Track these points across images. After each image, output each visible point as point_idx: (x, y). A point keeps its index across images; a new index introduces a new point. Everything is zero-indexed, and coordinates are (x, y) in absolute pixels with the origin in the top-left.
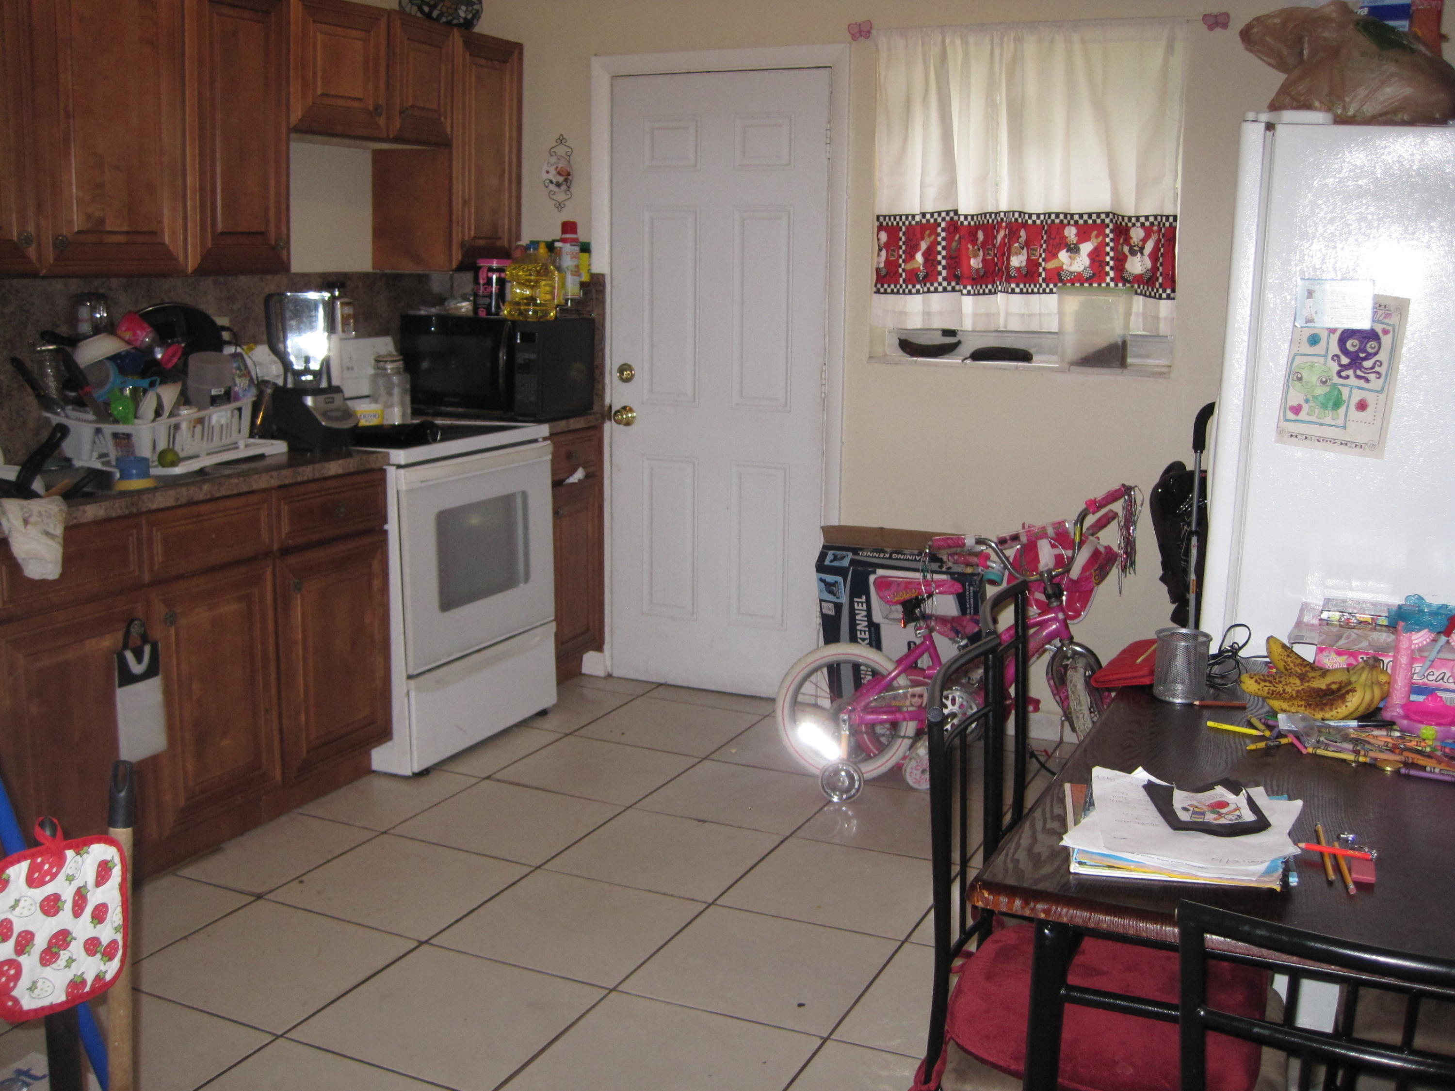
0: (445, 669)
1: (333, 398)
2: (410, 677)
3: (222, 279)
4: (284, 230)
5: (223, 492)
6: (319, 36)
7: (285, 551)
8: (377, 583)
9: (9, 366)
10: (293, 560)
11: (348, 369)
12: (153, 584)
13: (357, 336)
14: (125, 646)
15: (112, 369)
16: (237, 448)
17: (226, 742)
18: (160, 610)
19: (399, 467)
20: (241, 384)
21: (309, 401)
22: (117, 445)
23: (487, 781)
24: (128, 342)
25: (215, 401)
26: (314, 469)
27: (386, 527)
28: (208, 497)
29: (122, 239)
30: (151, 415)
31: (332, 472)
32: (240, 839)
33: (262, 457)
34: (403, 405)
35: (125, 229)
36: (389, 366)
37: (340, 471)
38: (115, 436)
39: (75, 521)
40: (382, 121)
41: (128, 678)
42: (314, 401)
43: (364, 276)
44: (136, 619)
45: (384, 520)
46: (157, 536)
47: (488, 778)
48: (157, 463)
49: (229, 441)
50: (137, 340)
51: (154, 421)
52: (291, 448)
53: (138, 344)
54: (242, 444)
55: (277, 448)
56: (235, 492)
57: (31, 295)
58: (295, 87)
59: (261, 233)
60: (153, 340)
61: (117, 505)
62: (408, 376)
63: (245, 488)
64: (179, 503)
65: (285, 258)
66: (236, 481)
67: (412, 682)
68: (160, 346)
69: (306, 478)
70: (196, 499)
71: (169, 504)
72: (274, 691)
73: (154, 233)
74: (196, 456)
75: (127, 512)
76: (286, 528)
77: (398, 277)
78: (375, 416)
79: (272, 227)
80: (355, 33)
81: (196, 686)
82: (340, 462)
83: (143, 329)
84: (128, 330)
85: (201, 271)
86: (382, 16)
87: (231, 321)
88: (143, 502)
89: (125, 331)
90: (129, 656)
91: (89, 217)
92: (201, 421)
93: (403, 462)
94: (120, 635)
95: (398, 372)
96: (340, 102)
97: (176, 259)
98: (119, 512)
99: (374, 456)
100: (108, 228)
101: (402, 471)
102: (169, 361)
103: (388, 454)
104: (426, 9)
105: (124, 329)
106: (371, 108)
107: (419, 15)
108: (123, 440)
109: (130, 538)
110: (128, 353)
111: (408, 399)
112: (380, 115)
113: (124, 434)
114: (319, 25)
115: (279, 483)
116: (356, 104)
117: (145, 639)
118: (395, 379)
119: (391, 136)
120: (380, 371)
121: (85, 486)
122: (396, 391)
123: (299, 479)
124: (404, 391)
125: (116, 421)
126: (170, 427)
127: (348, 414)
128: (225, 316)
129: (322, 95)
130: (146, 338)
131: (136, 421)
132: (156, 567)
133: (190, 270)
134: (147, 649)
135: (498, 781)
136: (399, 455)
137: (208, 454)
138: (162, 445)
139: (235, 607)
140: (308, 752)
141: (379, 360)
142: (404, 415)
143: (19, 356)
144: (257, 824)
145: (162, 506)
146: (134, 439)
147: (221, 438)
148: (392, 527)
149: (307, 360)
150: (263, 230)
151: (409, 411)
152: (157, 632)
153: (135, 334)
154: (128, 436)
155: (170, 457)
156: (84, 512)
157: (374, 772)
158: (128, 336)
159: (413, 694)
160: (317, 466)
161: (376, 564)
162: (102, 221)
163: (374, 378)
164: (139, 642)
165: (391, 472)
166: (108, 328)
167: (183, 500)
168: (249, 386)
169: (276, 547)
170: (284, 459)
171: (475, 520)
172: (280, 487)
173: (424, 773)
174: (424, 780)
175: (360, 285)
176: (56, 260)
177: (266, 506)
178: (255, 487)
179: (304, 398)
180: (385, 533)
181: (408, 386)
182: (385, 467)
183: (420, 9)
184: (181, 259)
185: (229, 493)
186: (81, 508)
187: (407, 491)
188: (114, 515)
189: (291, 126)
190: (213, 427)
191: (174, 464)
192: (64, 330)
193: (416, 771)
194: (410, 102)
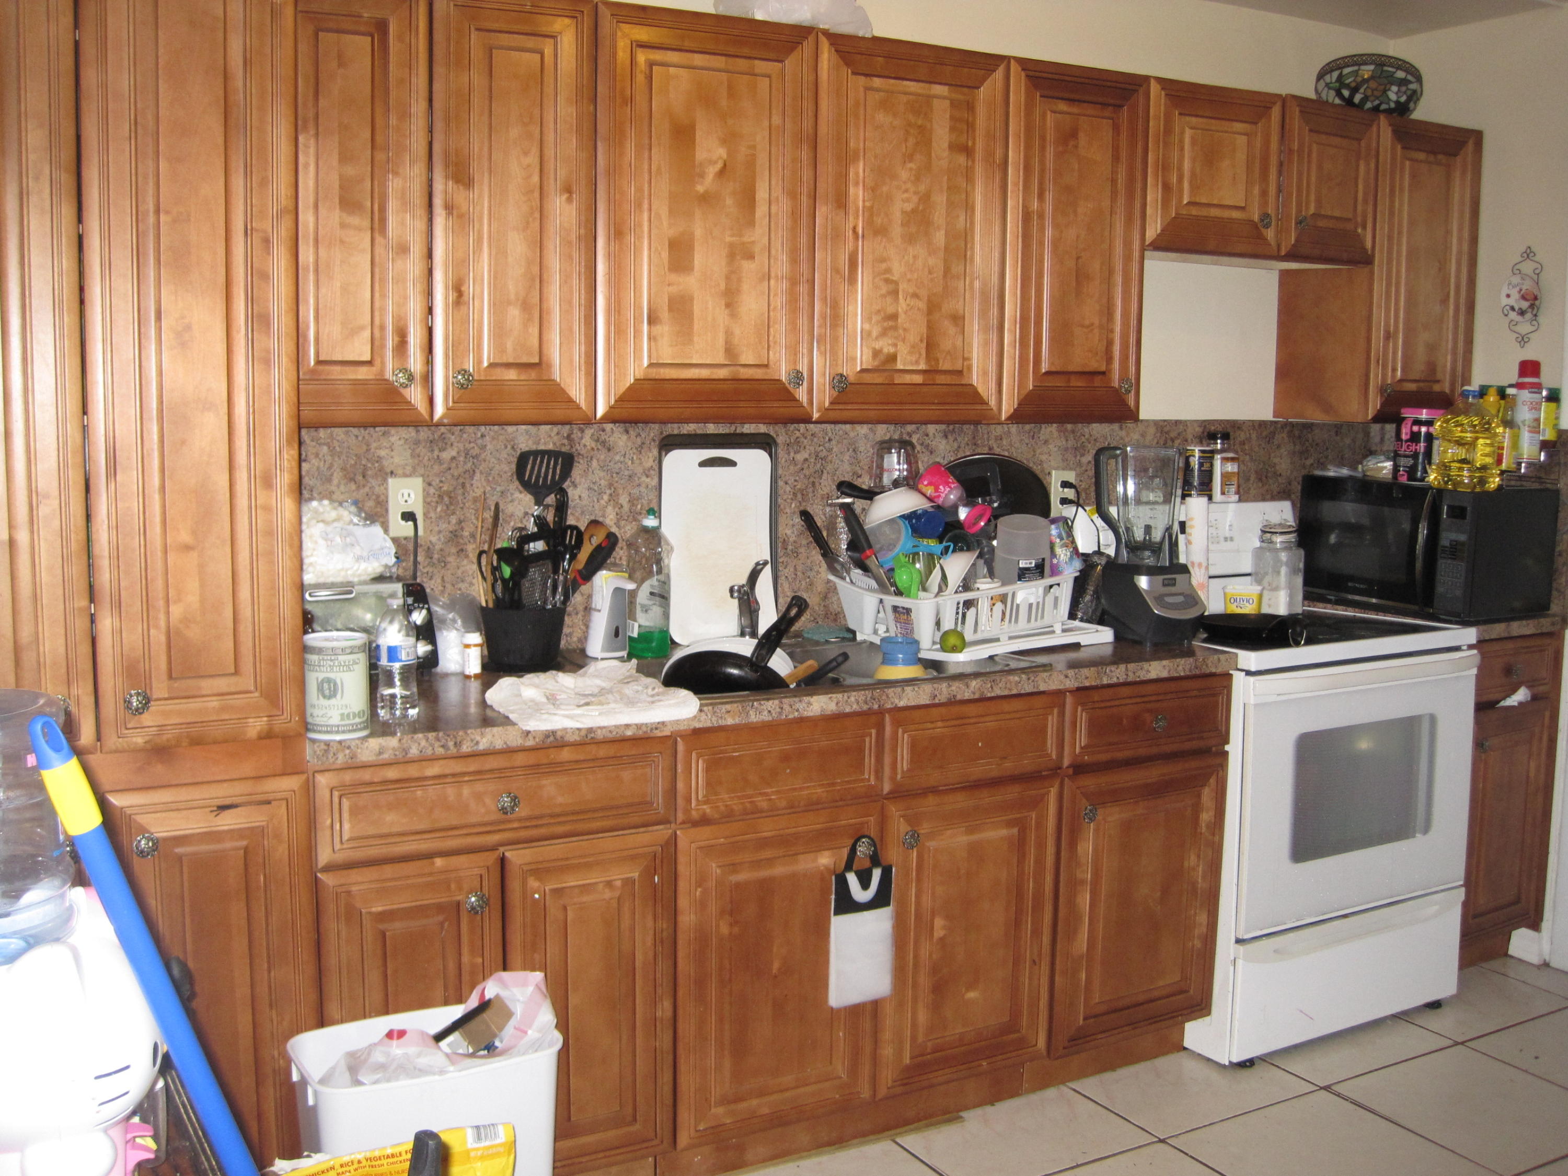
0: (1291, 935)
1: (1175, 579)
2: (1238, 941)
3: (1069, 427)
4: (1132, 369)
5: (998, 692)
6: (1188, 133)
7: (1079, 769)
8: (1206, 817)
9: (797, 520)
10: (1090, 782)
11: (1226, 539)
12: (898, 794)
13: (1240, 500)
14: (849, 867)
15: (905, 530)
16: (1053, 632)
17: (971, 995)
18: (899, 827)
19: (1249, 673)
20: (1063, 554)
21: (1143, 582)
22: (897, 620)
23: (1323, 1092)
24: (930, 499)
25: (1023, 574)
26: (1127, 669)
27: (1227, 748)
28: (977, 696)
29: (918, 379)
30: (936, 589)
31: (1153, 675)
32: (989, 1109)
33: (1076, 646)
34: (1291, 587)
35: (922, 366)
36: (1279, 539)
37: (1165, 674)
38: (895, 609)
39: (796, 714)
40: (1270, 234)
41: (847, 905)
42: (1150, 583)
43: (1262, 425)
44: (864, 837)
45: (1226, 741)
46: (905, 739)
47: (1327, 1088)
48: (938, 646)
49: (1039, 623)
50: (939, 496)
51: (937, 595)
52: (1117, 637)
53: (940, 501)
54: (1058, 628)
55: (1104, 635)
56: (1014, 692)
57: (830, 440)
58: (1153, 195)
59: (1103, 373)
60: (960, 499)
61: (853, 699)
62: (1302, 552)
63: (1028, 688)
64: (937, 701)
65: (1132, 403)
66: (1017, 678)
67: (1241, 948)
68: (965, 505)
69: (1115, 680)
70: (959, 697)
71: (922, 702)
72: (1046, 939)
73: (960, 373)
74: (998, 640)
75: (865, 707)
76: (1082, 739)
77: (1309, 427)
78: (1248, 601)
79: (1116, 365)
80: (1239, 126)
81: (939, 922)
82: (1165, 662)
83: (947, 484)
84: (930, 484)
85: (1017, 417)
86: (1274, 103)
87: (1077, 475)
88: (888, 696)
89: (926, 486)
90: (852, 879)
91: (876, 353)
92: (1003, 598)
93: (1253, 669)
94: (845, 852)
95: (1287, 547)
96: (1214, 212)
97: (984, 403)
98: (855, 707)
99: (1222, 657)
100: (900, 366)
101: (1251, 679)
102: (975, 524)
103: (1236, 655)
104: (1346, 93)
105: (926, 483)
106: (1256, 218)
107: (1337, 101)
108: (903, 614)
109: (867, 739)
110: (925, 512)
111: (1299, 580)
112: (1267, 226)
113: (903, 608)
114: (1188, 119)
115: (1076, 685)
116: (1236, 214)
117: (875, 860)
118: (1284, 556)
119: (1283, 253)
120: (1264, 545)
121: (831, 671)
122: (1284, 570)
123: (1105, 681)
124: (1294, 571)
125: (899, 593)
126: (958, 603)
127: (1192, 599)
128: (1071, 469)
129: (1189, 203)
130: (951, 494)
131: (922, 594)
132: (899, 777)
133: (1003, 417)
134: (877, 874)
135: (1339, 1095)
136: (1249, 659)
137: (1011, 638)
138: (948, 624)
139: (1004, 832)
140: (1085, 1019)
141: (1267, 531)
142: (1291, 604)
143: (808, 509)
144: (1014, 1093)
145: (912, 703)
146: (913, 615)
147: (1029, 620)
148: (1233, 748)
149: (1148, 529)
150: (1103, 368)
151: (1300, 596)
152: (893, 855)
153: (937, 490)
154: (908, 611)
155: (952, 641)
156: (809, 703)
157: (1185, 1049)
158: (930, 491)
159: (1240, 962)
160: (1131, 666)
161: (1207, 795)
162: (893, 358)
163: (1258, 554)
164: (867, 864)
165: (1238, 679)
166: (910, 482)
167: (942, 698)
168: (1071, 558)
169: (1066, 762)
170: (1109, 650)
171: (1364, 745)
172: (1079, 689)
173: (1247, 1064)
174: (1245, 1073)
175: (1254, 436)
176: (831, 403)
177: (1056, 711)
178: (1042, 688)
179: (1136, 577)
180: (1225, 754)
181: (1301, 565)
182: (1231, 672)
183: (1339, 94)
184: (993, 403)
185: (1006, 693)
186: (806, 699)
187: (1256, 705)
188: (848, 710)
189: (1147, 243)
190: (1018, 606)
191: (954, 649)
192: (865, 483)
193: (1235, 1060)
194: (1312, 210)
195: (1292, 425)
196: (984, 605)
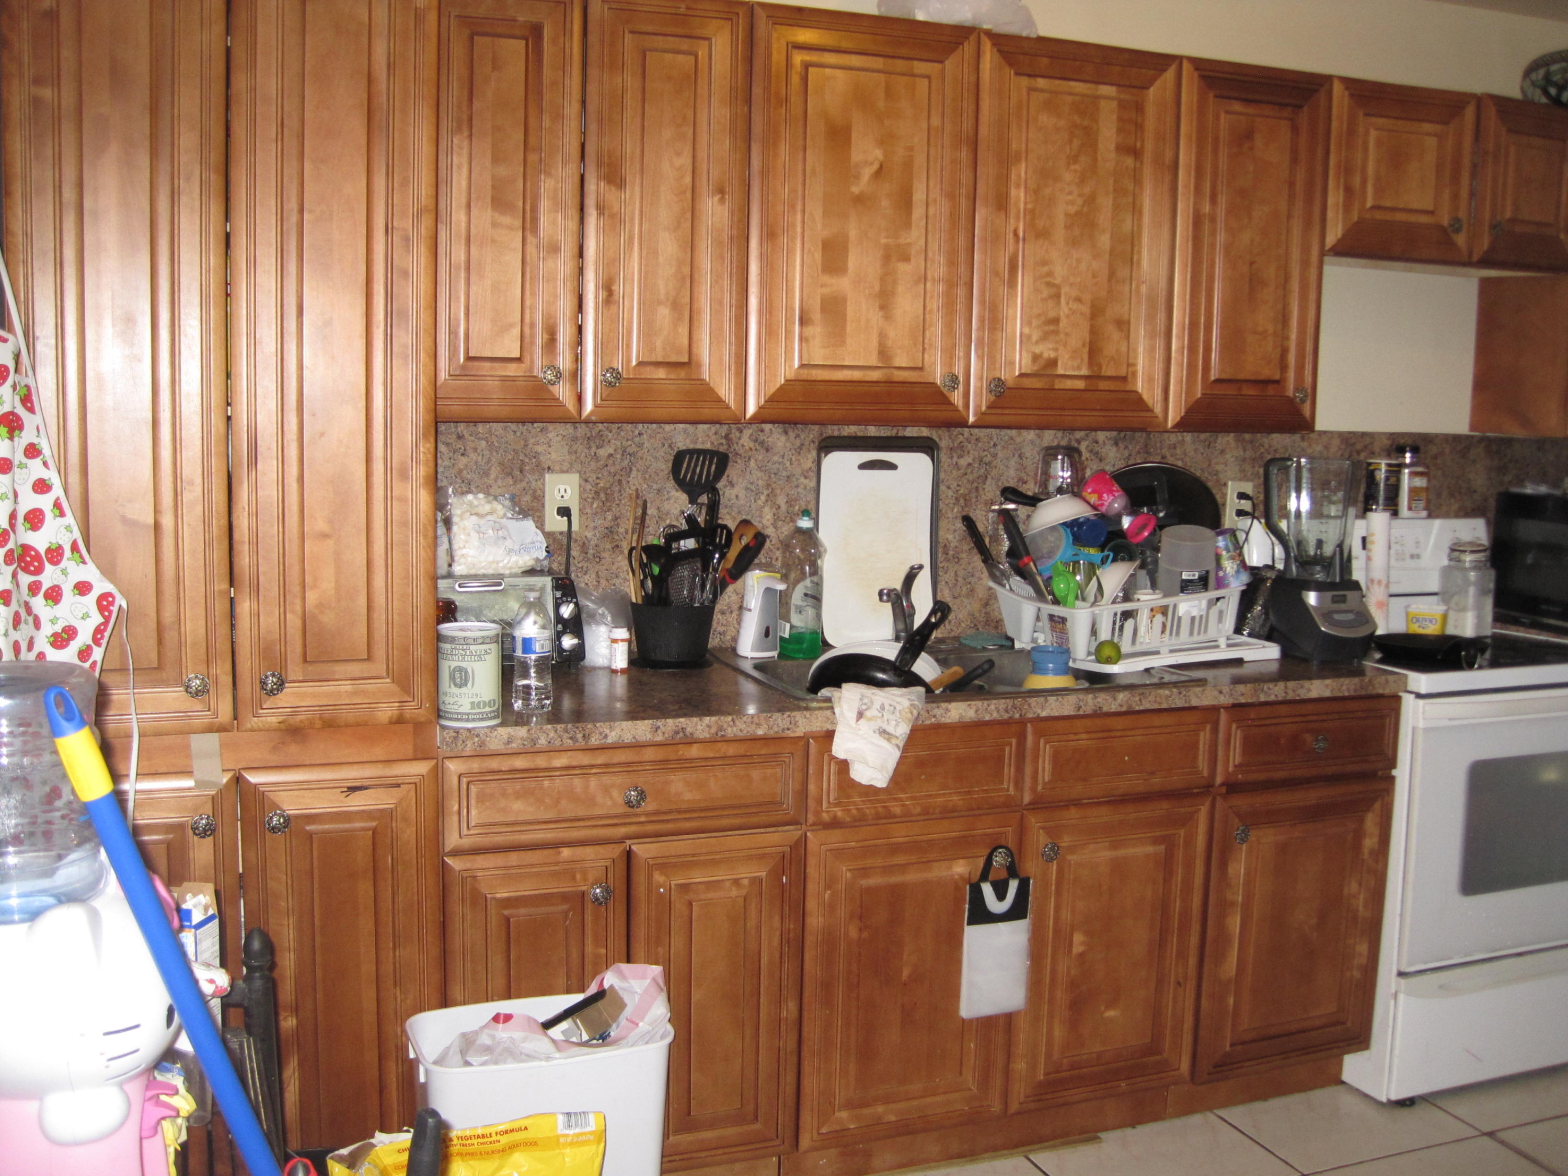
0: (1459, 971)
1: (1345, 596)
2: (1401, 974)
3: (1247, 436)
4: (1308, 379)
5: (1147, 705)
6: (1373, 134)
7: (1233, 788)
8: (1370, 843)
9: (959, 525)
10: (1242, 802)
11: (1412, 556)
12: (1038, 805)
13: (1430, 516)
14: (984, 877)
15: (1065, 538)
16: (1217, 647)
17: (1111, 1013)
18: (1039, 839)
19: (1419, 696)
20: (1229, 566)
21: (1312, 598)
22: (1053, 629)
23: (1485, 1138)
24: (1094, 507)
25: (1186, 587)
26: (1286, 687)
27: (1394, 772)
28: (1124, 709)
29: (1080, 384)
30: (1092, 599)
31: (1314, 694)
32: (1129, 1131)
33: (1239, 662)
34: (1479, 608)
35: (1084, 372)
36: (1468, 558)
37: (1327, 694)
38: (1051, 617)
39: (933, 720)
40: (1461, 240)
41: (981, 915)
42: (1319, 599)
43: (1456, 439)
44: (1001, 847)
45: (1392, 763)
46: (1047, 751)
47: (1491, 1134)
48: (1093, 657)
49: (1202, 638)
50: (1102, 505)
51: (1093, 604)
52: (1285, 654)
53: (1104, 509)
54: (1222, 642)
55: (1271, 651)
56: (1164, 706)
57: (995, 445)
58: (1335, 198)
59: (1277, 382)
60: (1125, 508)
61: (993, 707)
62: (1492, 574)
63: (1179, 703)
64: (1081, 712)
65: (1307, 412)
66: (1167, 692)
67: (1403, 981)
68: (1129, 514)
69: (1272, 698)
70: (1105, 709)
71: (1066, 713)
72: (1192, 961)
73: (1124, 379)
74: (1157, 653)
75: (1006, 716)
76: (1236, 757)
77: (1509, 442)
78: (1431, 621)
79: (1291, 375)
80: (1427, 127)
81: (1078, 938)
82: (1328, 682)
83: (1111, 492)
84: (1093, 492)
85: (1183, 425)
86: (1468, 103)
87: (1254, 487)
88: (1029, 705)
89: (1090, 493)
90: (987, 890)
91: (1036, 358)
92: (1164, 611)
93: (1423, 691)
94: (981, 862)
95: (1476, 567)
96: (1400, 217)
97: (1149, 410)
98: (995, 715)
99: (1391, 678)
100: (1060, 371)
101: (1421, 702)
102: (1138, 534)
103: (1406, 676)
104: (1553, 91)
105: (1089, 490)
106: (1445, 222)
107: (1544, 100)
108: (1058, 623)
109: (1007, 749)
110: (1087, 520)
111: (1489, 603)
112: (1458, 231)
113: (1059, 617)
114: (1374, 120)
115: (1231, 701)
116: (1424, 219)
117: (1012, 871)
118: (1472, 574)
119: (1475, 258)
120: (1453, 563)
121: (976, 678)
122: (1472, 590)
123: (1263, 698)
124: (1483, 592)
125: (1056, 602)
126: (1116, 614)
127: (1365, 617)
128: (1248, 480)
129: (1373, 207)
130: (1115, 502)
131: (1079, 603)
132: (1040, 788)
133: (1170, 424)
134: (1013, 885)
135: (1502, 1143)
136: (1421, 681)
137: (1171, 651)
138: (1105, 634)
139: (1150, 849)
140: (1232, 1045)
141: (1456, 550)
142: (1479, 625)
143: (971, 515)
144: (1156, 1117)
145: (1055, 713)
146: (1068, 624)
147: (1191, 634)
148: (1401, 773)
149: (1320, 543)
150: (1277, 377)
151: (1489, 618)
152: (1031, 867)
153: (1100, 498)
154: (1063, 620)
155: (1107, 652)
156: (947, 710)
157: (1343, 1083)
158: (1093, 499)
159: (1401, 997)
160: (1291, 684)
161: (1371, 822)
162: (1053, 363)
163: (1446, 573)
164: (1004, 874)
165: (1408, 702)
166: (1075, 489)
167: (1088, 710)
168: (1237, 572)
169: (1219, 780)
170: (1274, 667)
171: (1550, 775)
172: (1234, 706)
173: (1407, 1103)
174: (1404, 1112)
175: (1447, 450)
176: (988, 407)
177: (1208, 727)
178: (1195, 702)
179: (1304, 593)
180: (1392, 779)
181: (1492, 586)
182: (1401, 694)
183: (1546, 92)
184: (1158, 410)
185: (1156, 706)
186: (944, 705)
187: (1426, 730)
188: (987, 718)
189: (1327, 248)
190: (1180, 618)
191: (1109, 661)
192: (1030, 489)
193: (1394, 1097)
194: (1508, 214)
195: (1489, 440)
196: (1143, 617)
